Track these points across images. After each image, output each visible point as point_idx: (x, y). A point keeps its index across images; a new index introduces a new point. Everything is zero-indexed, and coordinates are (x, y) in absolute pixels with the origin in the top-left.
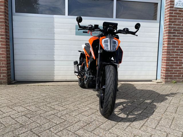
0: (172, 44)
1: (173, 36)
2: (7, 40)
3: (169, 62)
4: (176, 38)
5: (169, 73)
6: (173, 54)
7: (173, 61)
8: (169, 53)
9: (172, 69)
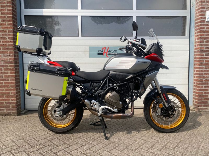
0: (205, 64)
1: (206, 55)
2: (16, 67)
3: (203, 86)
5: (203, 100)
6: (206, 76)
7: (208, 84)
8: (201, 76)
9: (206, 94)
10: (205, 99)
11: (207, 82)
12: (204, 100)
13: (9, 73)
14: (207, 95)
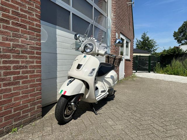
13: (35, 62)
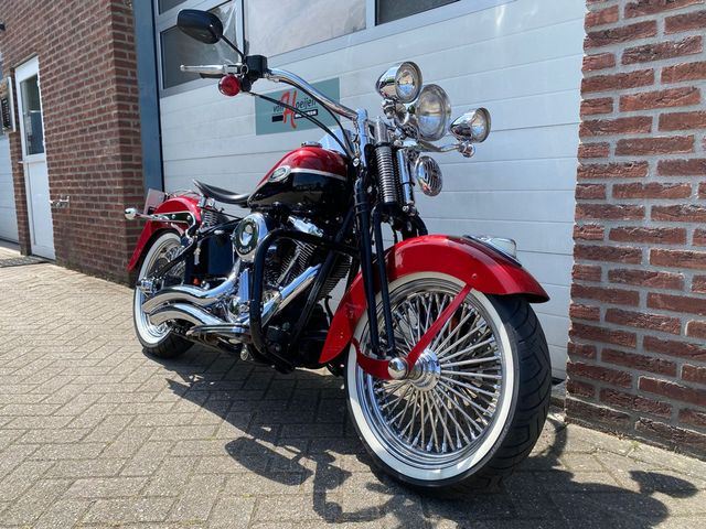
0: (621, 125)
1: (625, 63)
2: (129, 170)
3: (598, 271)
4: (658, 66)
5: (599, 356)
6: (628, 202)
7: (636, 263)
8: (594, 202)
9: (620, 323)
10: (610, 356)
11: (629, 246)
12: (604, 360)
14: (625, 329)
